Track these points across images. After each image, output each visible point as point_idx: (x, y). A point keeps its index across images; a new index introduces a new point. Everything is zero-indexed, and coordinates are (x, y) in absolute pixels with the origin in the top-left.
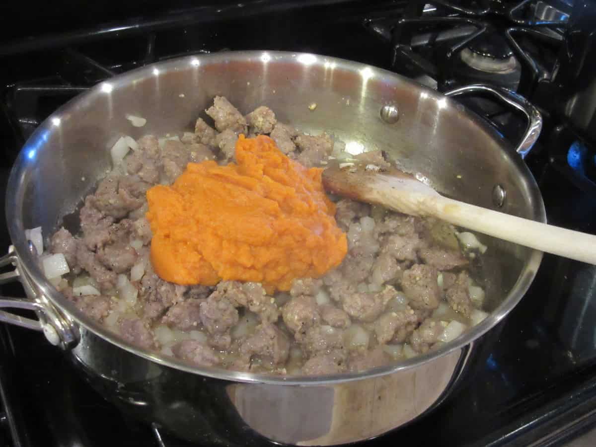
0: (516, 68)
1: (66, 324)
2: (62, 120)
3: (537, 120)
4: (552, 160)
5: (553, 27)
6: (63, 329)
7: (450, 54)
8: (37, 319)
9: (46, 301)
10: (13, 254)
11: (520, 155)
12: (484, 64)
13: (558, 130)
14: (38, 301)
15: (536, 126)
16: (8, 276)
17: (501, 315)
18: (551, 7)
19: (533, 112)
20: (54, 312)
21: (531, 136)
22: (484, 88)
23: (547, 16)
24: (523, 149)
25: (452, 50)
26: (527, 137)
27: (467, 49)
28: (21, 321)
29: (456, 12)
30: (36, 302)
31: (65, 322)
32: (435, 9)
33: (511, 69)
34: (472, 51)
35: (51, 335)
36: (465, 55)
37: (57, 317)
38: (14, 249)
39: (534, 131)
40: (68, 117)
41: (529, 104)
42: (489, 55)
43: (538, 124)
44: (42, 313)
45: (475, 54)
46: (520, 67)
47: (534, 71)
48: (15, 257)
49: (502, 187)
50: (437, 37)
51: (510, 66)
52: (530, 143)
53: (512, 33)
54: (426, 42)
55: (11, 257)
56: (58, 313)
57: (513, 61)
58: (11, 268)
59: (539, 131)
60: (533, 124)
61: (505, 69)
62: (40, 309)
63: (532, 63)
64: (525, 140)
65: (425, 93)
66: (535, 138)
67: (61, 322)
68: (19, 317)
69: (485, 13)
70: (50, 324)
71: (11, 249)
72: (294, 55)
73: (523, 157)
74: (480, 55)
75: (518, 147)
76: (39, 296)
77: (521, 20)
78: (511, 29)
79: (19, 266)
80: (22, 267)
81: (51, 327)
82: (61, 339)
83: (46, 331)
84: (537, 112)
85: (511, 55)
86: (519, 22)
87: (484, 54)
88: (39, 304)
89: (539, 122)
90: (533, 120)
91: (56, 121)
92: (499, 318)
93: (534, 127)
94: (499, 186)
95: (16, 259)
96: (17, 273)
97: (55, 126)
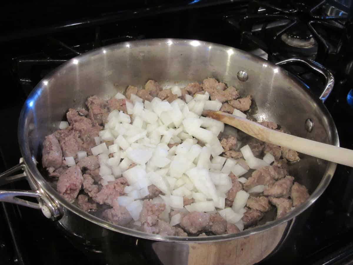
0: (314, 45)
1: (55, 205)
2: (49, 82)
3: (331, 79)
4: (338, 101)
5: (336, 20)
6: (53, 209)
7: (275, 37)
8: (38, 203)
9: (42, 191)
10: (23, 163)
11: (322, 101)
12: (296, 43)
13: (341, 83)
14: (38, 192)
15: (331, 82)
16: (19, 176)
17: (314, 199)
18: (333, 7)
19: (328, 74)
20: (48, 198)
21: (328, 89)
22: (299, 60)
23: (331, 13)
24: (323, 97)
25: (276, 35)
26: (326, 89)
27: (285, 34)
28: (28, 204)
29: (278, 11)
30: (37, 193)
31: (54, 204)
32: (265, 10)
33: (311, 45)
34: (288, 35)
35: (46, 213)
36: (284, 37)
37: (50, 201)
38: (23, 160)
39: (330, 86)
40: (53, 80)
41: (325, 69)
42: (298, 37)
43: (332, 81)
44: (41, 199)
45: (290, 37)
46: (317, 44)
47: (326, 47)
48: (24, 165)
49: (311, 120)
50: (266, 26)
51: (311, 44)
52: (328, 93)
53: (312, 24)
54: (260, 29)
55: (22, 165)
56: (50, 199)
57: (312, 40)
58: (21, 172)
59: (333, 86)
60: (329, 82)
61: (308, 45)
62: (40, 197)
63: (324, 42)
64: (324, 91)
65: (265, 64)
66: (330, 90)
67: (52, 204)
68: (27, 202)
69: (296, 12)
70: (45, 205)
71: (21, 160)
72: (186, 41)
73: (323, 102)
74: (293, 37)
75: (320, 95)
76: (38, 189)
77: (317, 16)
78: (312, 22)
79: (27, 170)
80: (28, 171)
81: (47, 207)
82: (52, 215)
83: (43, 210)
84: (331, 74)
85: (311, 37)
86: (316, 17)
87: (295, 37)
88: (39, 193)
89: (332, 80)
90: (329, 79)
91: (46, 83)
92: (313, 201)
93: (329, 83)
94: (309, 120)
95: (24, 166)
96: (25, 174)
97: (45, 85)
